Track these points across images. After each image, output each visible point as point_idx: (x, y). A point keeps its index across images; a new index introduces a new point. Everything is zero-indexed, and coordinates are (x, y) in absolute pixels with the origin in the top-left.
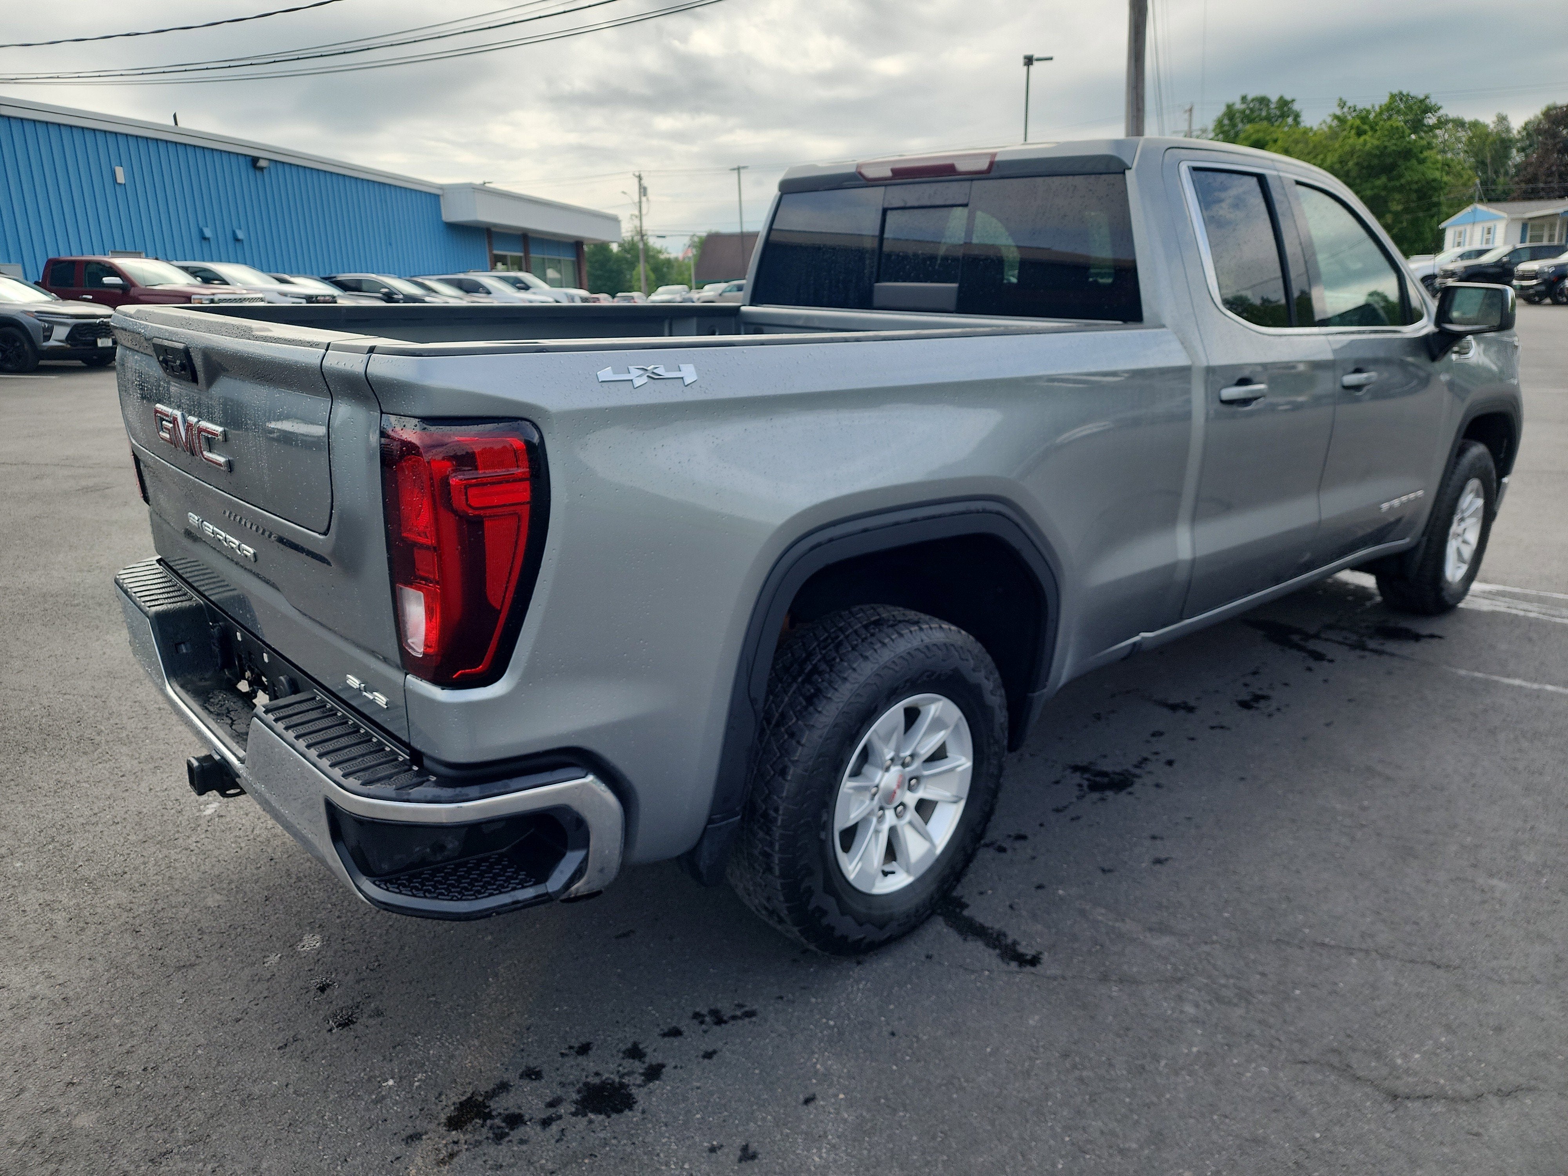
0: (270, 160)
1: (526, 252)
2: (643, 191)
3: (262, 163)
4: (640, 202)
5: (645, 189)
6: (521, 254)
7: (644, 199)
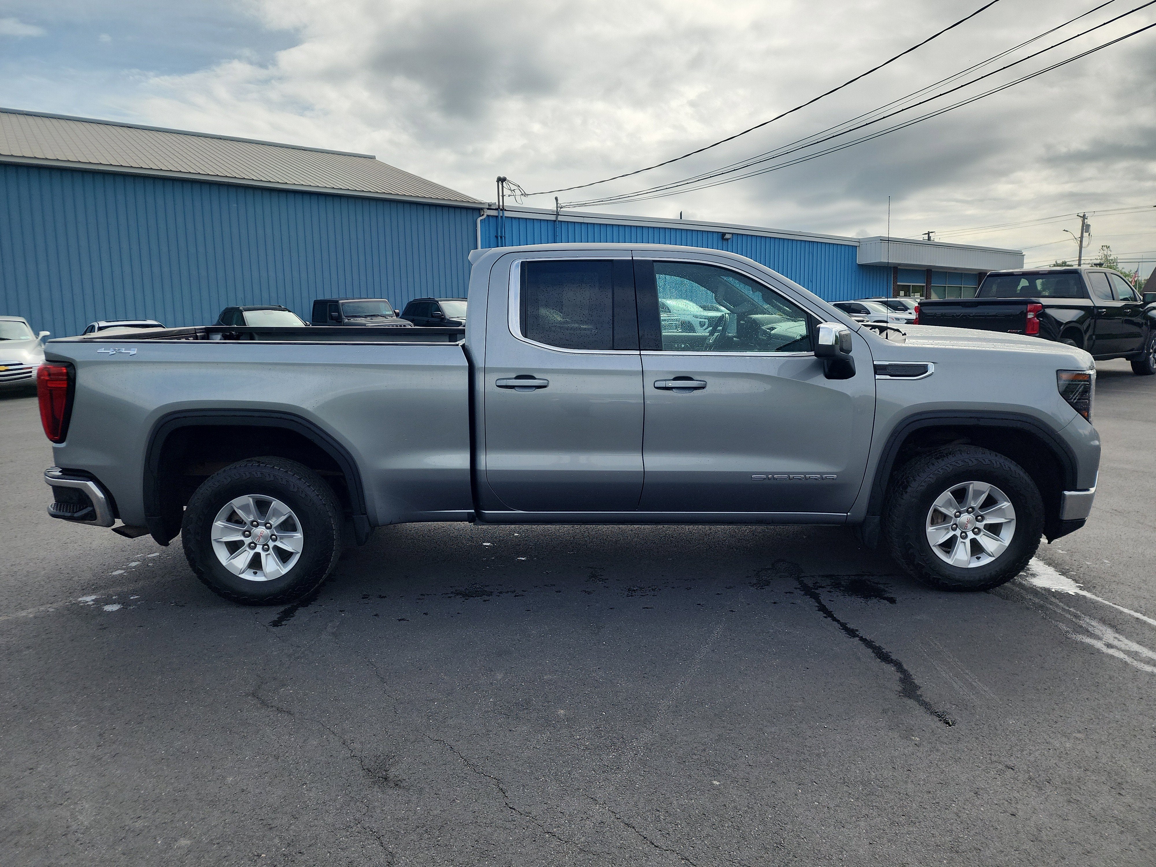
0: (733, 234)
1: (928, 282)
2: (1085, 228)
3: (727, 236)
4: (1082, 237)
5: (1088, 226)
6: (924, 285)
7: (1086, 235)
